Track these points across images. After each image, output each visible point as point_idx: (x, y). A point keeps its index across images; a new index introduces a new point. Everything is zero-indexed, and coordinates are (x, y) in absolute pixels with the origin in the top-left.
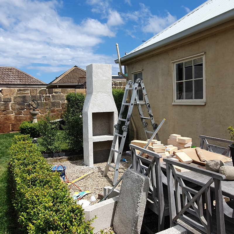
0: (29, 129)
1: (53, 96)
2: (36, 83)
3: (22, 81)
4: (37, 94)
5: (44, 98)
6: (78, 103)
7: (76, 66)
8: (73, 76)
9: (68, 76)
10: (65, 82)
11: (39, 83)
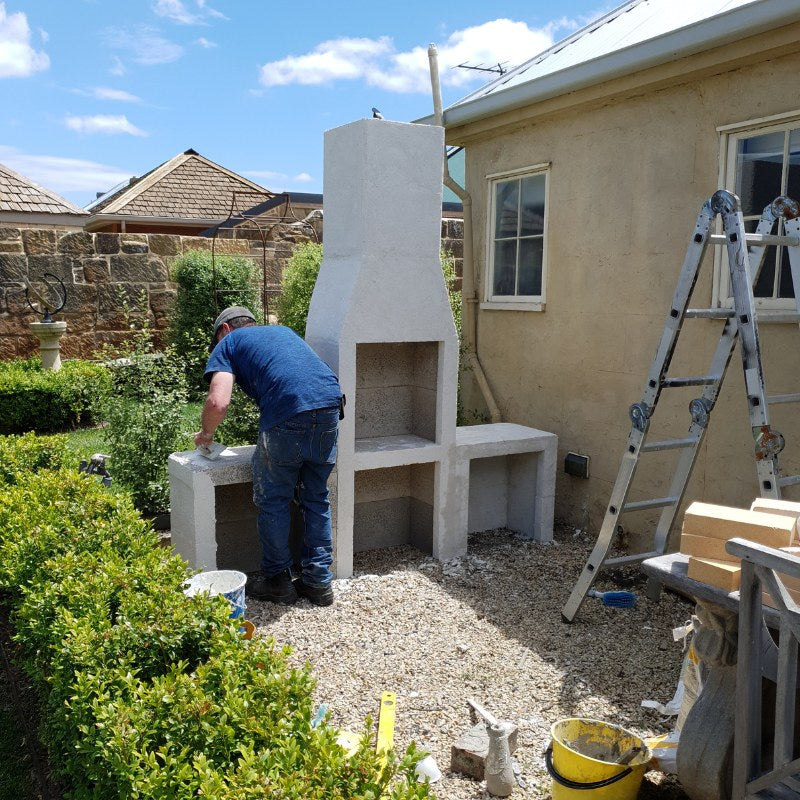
0: (32, 399)
1: (116, 262)
2: (43, 208)
4: (53, 251)
5: (82, 268)
6: (227, 294)
7: (191, 152)
8: (180, 190)
9: (161, 189)
10: (150, 209)
11: (55, 210)
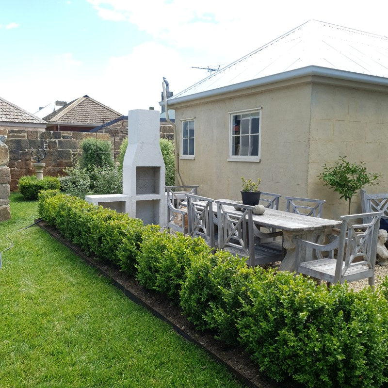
1: (60, 142)
2: (31, 121)
3: (8, 116)
4: (37, 138)
5: (47, 144)
6: (101, 154)
7: (86, 96)
8: (82, 112)
9: (74, 112)
10: (70, 120)
11: (35, 122)
